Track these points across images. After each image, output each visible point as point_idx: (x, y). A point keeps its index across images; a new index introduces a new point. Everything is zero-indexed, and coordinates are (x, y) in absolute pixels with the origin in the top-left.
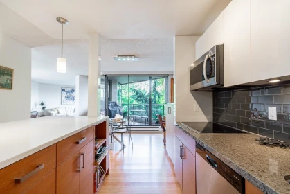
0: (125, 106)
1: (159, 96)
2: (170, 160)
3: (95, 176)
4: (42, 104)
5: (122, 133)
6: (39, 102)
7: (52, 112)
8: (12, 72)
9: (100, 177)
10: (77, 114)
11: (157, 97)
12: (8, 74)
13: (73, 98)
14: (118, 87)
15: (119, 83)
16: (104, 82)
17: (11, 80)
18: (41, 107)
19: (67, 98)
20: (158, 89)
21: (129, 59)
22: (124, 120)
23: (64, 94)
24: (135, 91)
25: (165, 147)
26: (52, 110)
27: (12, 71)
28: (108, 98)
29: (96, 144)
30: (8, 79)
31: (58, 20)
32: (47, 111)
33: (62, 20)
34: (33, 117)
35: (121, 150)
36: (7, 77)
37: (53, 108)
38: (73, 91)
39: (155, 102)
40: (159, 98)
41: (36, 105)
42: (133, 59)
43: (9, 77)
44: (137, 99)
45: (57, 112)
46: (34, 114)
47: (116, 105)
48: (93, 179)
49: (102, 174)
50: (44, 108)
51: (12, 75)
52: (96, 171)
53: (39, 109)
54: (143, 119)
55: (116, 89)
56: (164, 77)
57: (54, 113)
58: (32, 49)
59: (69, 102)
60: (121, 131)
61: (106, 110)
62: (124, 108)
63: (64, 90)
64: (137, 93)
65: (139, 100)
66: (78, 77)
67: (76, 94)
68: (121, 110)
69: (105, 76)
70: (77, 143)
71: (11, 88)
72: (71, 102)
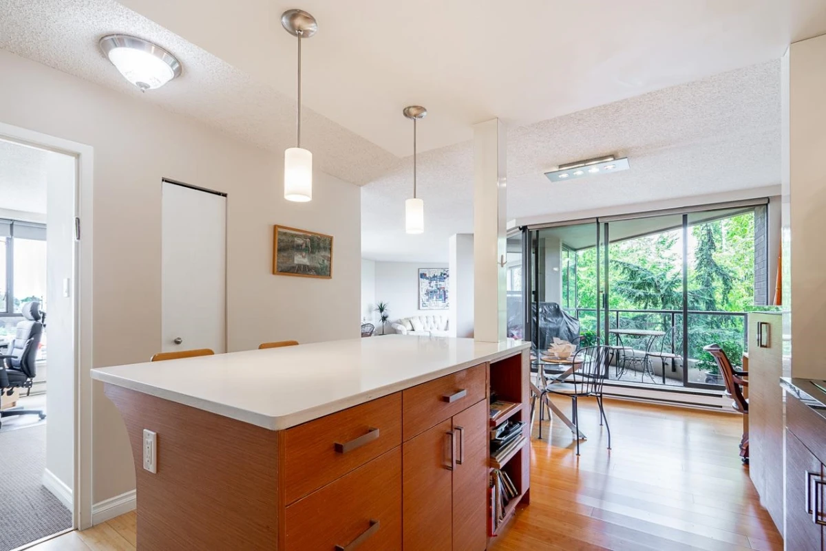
0: (588, 318)
1: (726, 281)
2: (766, 519)
3: (489, 495)
4: (381, 310)
5: (575, 397)
6: (376, 307)
7: (400, 327)
8: (331, 244)
9: (506, 503)
10: (452, 333)
11: (718, 284)
12: (325, 249)
13: (443, 295)
14: (566, 259)
15: (568, 248)
16: (520, 248)
17: (330, 259)
18: (379, 315)
19: (430, 293)
20: (723, 256)
21: (594, 169)
22: (581, 357)
23: (425, 282)
24: (626, 267)
25: (747, 471)
26: (400, 322)
27: (331, 239)
28: (534, 294)
29: (492, 412)
30: (324, 257)
31: (407, 113)
32: (390, 324)
33: (413, 111)
34: (364, 335)
35: (570, 447)
36: (323, 253)
37: (402, 318)
38: (444, 276)
39: (711, 304)
40: (728, 289)
41: (370, 311)
42: (610, 165)
43: (327, 254)
44: (630, 295)
45: (410, 328)
46: (367, 329)
47: (557, 312)
48: (485, 500)
49: (511, 498)
50: (384, 318)
51: (330, 249)
52: (494, 483)
53: (375, 320)
54: (655, 362)
55: (558, 264)
56: (751, 208)
57: (405, 329)
58: (362, 188)
59: (436, 303)
60: (570, 388)
61: (528, 326)
62: (586, 324)
63: (423, 276)
64: (633, 274)
65: (639, 298)
66: (453, 239)
67: (451, 285)
68: (575, 328)
69: (524, 229)
70: (446, 400)
71: (329, 276)
72: (440, 303)
